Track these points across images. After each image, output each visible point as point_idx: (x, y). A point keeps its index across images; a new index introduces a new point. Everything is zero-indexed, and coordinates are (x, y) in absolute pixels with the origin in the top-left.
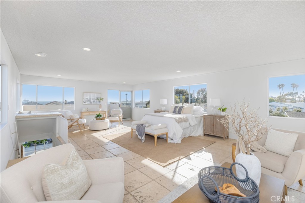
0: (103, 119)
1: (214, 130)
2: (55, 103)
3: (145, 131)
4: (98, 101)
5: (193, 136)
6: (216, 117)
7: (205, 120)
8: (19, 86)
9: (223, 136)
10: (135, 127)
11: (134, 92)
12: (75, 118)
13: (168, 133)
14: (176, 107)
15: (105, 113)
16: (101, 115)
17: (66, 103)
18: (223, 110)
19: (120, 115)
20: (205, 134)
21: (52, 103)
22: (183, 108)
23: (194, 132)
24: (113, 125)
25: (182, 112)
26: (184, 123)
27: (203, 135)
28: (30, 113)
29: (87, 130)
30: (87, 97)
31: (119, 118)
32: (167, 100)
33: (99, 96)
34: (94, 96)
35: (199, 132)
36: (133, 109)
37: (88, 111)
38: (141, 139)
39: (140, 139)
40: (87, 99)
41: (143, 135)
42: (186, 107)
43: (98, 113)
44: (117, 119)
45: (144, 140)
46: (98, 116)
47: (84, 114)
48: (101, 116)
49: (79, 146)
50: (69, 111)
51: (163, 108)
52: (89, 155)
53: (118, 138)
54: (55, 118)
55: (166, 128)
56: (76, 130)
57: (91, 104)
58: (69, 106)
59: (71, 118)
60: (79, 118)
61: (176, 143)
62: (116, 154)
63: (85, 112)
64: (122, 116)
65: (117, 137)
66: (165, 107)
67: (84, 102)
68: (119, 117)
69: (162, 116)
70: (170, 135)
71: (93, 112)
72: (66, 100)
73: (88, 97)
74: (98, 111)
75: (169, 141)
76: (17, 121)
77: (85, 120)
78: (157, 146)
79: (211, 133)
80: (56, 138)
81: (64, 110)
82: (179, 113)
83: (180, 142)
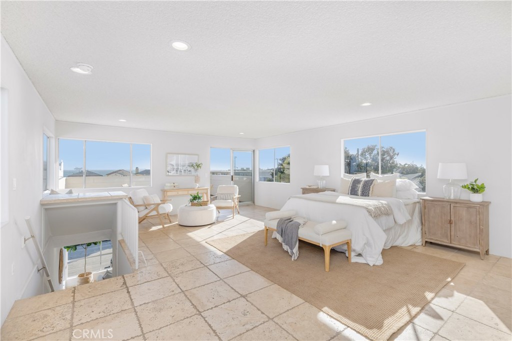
0: (205, 204)
1: (453, 233)
2: (120, 172)
3: (299, 236)
4: (192, 169)
5: (400, 245)
6: (457, 205)
7: (426, 210)
8: (53, 141)
9: (478, 250)
10: (274, 225)
11: (257, 153)
12: (153, 203)
13: (351, 240)
14: (356, 182)
15: (205, 191)
16: (200, 195)
17: (138, 173)
18: (474, 190)
19: (235, 196)
20: (426, 242)
21: (115, 172)
22: (372, 185)
23: (401, 238)
24: (220, 215)
25: (370, 192)
26: (383, 219)
27: (420, 244)
28: (70, 192)
29: (174, 226)
30: (171, 163)
31: (234, 201)
32: (329, 167)
33: (194, 159)
34: (183, 160)
35: (413, 237)
36: (255, 184)
37: (175, 188)
38: (289, 251)
39: (287, 252)
40: (173, 165)
41: (295, 245)
42: (379, 181)
43: (194, 193)
44: (230, 203)
45: (298, 255)
46: (195, 198)
47: (169, 194)
48: (199, 198)
49: (162, 265)
50: (142, 190)
51: (321, 184)
52: (183, 291)
53: (237, 248)
54: (116, 204)
55: (345, 228)
56: (154, 225)
57: (180, 175)
58: (142, 178)
59: (146, 203)
60: (160, 202)
61: (372, 265)
62: (244, 294)
63: (170, 191)
64: (238, 198)
65: (236, 244)
66: (324, 182)
67: (168, 172)
68: (233, 199)
69: (334, 203)
70: (357, 246)
71: (185, 189)
72: (137, 168)
73: (174, 163)
74: (193, 189)
75: (354, 259)
76: (46, 209)
77: (171, 205)
78: (330, 271)
79: (446, 241)
80: (117, 242)
81: (132, 187)
82: (365, 193)
83: (380, 261)
